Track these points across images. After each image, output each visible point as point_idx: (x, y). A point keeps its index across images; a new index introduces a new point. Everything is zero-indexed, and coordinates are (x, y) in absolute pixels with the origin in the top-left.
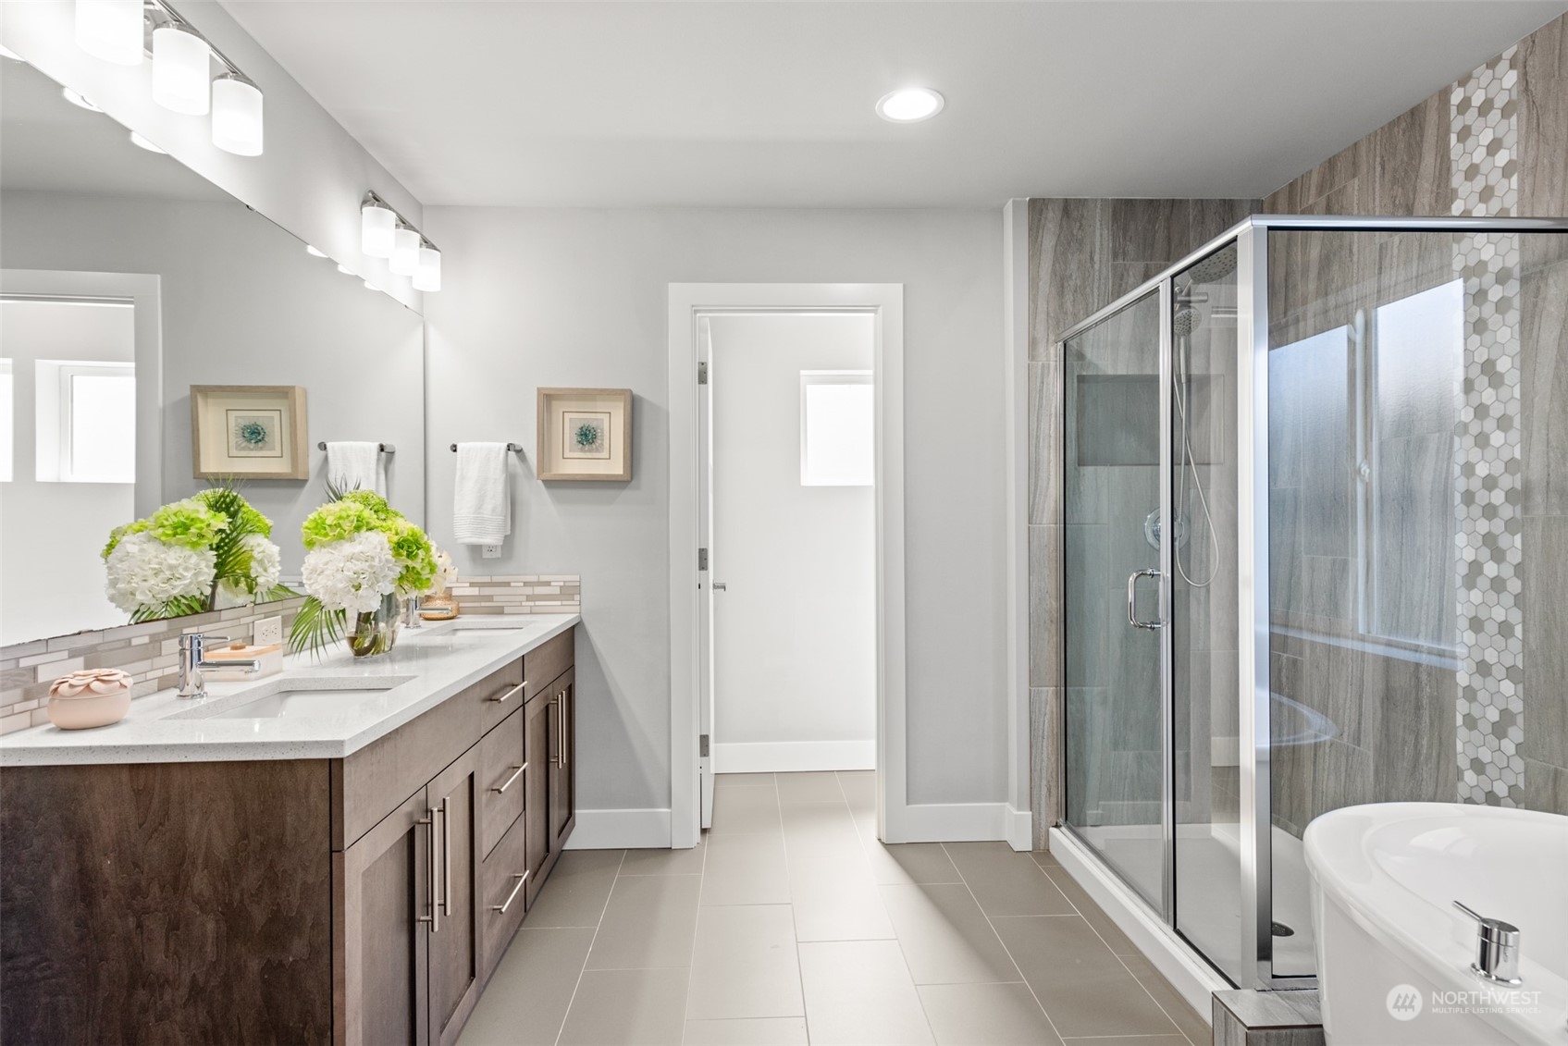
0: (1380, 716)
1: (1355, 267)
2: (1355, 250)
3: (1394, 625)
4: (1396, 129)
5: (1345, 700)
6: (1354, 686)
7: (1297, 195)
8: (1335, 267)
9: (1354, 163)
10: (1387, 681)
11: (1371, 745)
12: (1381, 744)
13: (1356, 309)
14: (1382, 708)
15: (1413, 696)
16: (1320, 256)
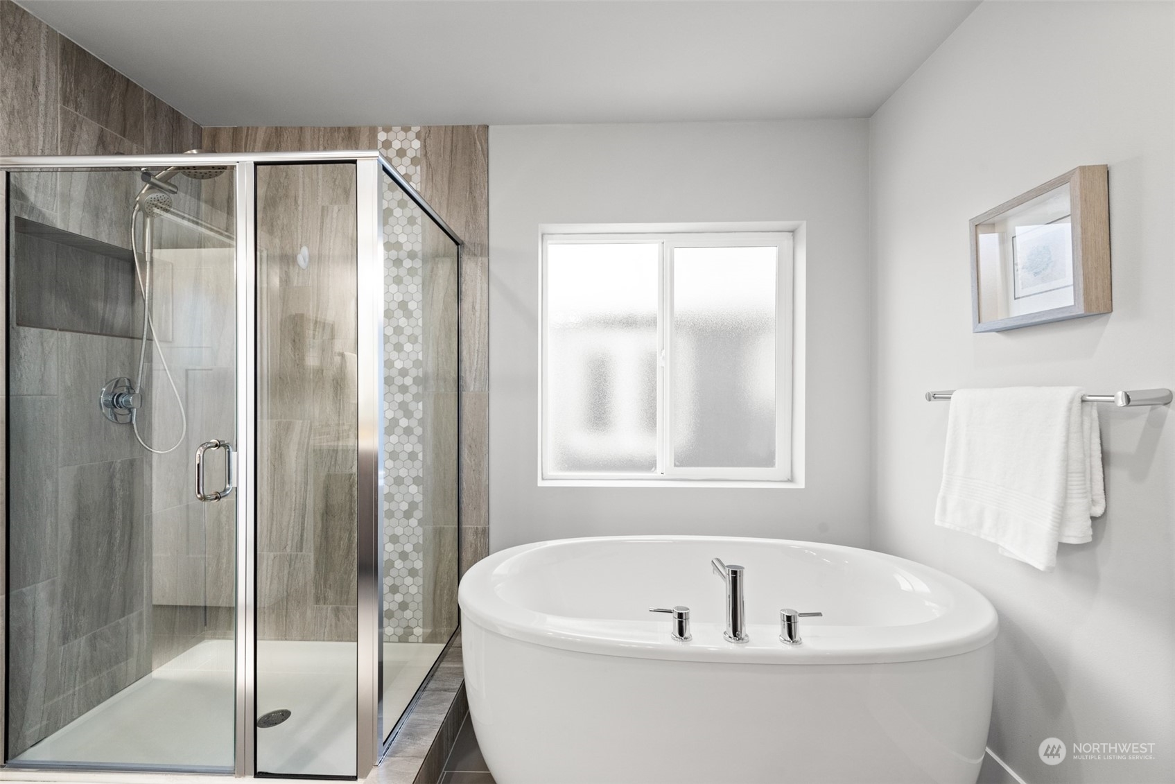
0: (320, 526)
1: (300, 214)
2: (300, 202)
3: (333, 463)
4: (336, 134)
5: (289, 521)
6: (297, 511)
7: (241, 140)
8: (281, 209)
9: (300, 140)
10: (327, 501)
11: (312, 548)
12: (321, 544)
13: (301, 246)
14: (322, 520)
15: (348, 507)
16: (266, 196)
